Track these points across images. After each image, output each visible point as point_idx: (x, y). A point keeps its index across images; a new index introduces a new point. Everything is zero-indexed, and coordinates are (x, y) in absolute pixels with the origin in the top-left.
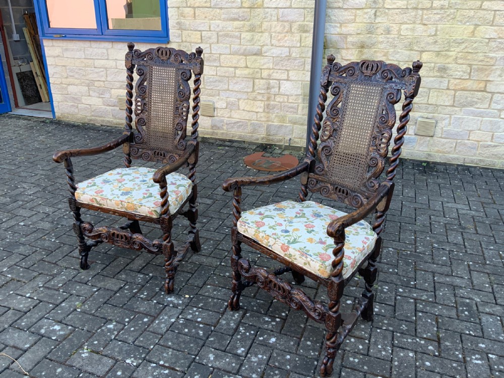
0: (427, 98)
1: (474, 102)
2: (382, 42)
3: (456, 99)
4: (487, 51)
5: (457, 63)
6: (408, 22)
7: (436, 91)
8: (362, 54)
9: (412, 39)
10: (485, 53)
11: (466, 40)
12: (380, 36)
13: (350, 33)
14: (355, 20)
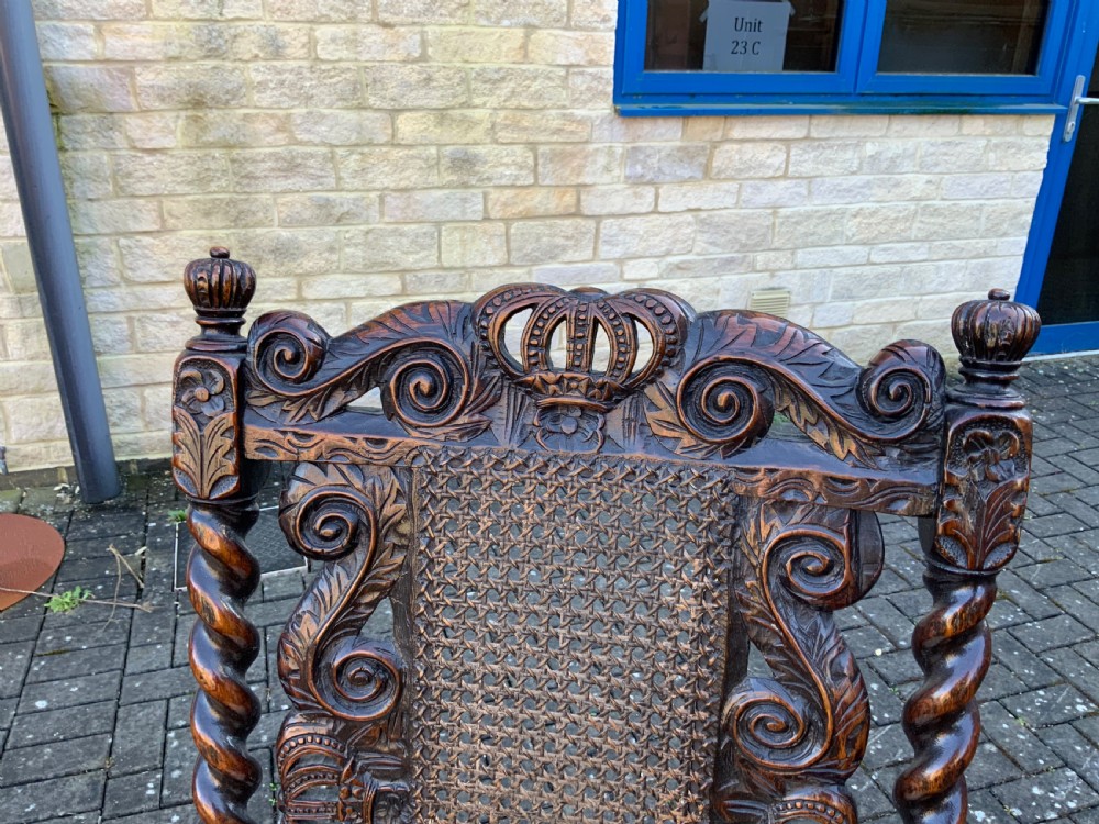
0: (434, 251)
1: (557, 247)
2: (262, 86)
3: (513, 245)
4: (567, 103)
5: (496, 142)
6: (334, 16)
7: (456, 228)
8: (204, 129)
9: (358, 71)
10: (564, 107)
11: (510, 72)
12: (251, 65)
13: (141, 56)
14: (149, 10)
